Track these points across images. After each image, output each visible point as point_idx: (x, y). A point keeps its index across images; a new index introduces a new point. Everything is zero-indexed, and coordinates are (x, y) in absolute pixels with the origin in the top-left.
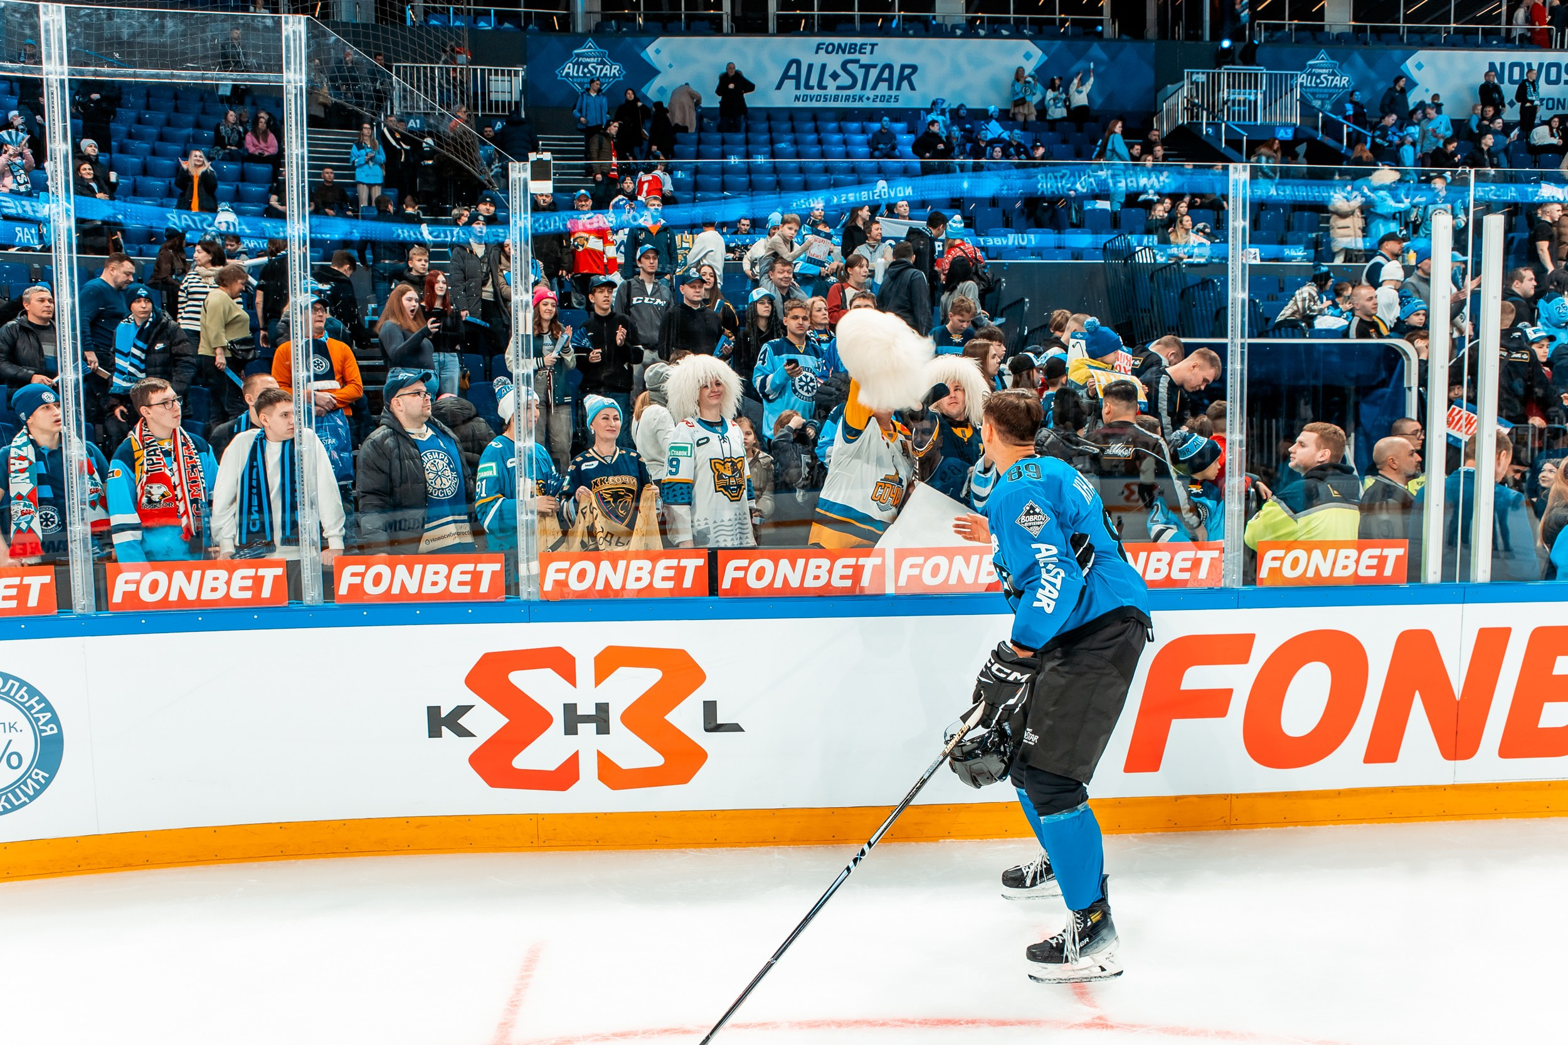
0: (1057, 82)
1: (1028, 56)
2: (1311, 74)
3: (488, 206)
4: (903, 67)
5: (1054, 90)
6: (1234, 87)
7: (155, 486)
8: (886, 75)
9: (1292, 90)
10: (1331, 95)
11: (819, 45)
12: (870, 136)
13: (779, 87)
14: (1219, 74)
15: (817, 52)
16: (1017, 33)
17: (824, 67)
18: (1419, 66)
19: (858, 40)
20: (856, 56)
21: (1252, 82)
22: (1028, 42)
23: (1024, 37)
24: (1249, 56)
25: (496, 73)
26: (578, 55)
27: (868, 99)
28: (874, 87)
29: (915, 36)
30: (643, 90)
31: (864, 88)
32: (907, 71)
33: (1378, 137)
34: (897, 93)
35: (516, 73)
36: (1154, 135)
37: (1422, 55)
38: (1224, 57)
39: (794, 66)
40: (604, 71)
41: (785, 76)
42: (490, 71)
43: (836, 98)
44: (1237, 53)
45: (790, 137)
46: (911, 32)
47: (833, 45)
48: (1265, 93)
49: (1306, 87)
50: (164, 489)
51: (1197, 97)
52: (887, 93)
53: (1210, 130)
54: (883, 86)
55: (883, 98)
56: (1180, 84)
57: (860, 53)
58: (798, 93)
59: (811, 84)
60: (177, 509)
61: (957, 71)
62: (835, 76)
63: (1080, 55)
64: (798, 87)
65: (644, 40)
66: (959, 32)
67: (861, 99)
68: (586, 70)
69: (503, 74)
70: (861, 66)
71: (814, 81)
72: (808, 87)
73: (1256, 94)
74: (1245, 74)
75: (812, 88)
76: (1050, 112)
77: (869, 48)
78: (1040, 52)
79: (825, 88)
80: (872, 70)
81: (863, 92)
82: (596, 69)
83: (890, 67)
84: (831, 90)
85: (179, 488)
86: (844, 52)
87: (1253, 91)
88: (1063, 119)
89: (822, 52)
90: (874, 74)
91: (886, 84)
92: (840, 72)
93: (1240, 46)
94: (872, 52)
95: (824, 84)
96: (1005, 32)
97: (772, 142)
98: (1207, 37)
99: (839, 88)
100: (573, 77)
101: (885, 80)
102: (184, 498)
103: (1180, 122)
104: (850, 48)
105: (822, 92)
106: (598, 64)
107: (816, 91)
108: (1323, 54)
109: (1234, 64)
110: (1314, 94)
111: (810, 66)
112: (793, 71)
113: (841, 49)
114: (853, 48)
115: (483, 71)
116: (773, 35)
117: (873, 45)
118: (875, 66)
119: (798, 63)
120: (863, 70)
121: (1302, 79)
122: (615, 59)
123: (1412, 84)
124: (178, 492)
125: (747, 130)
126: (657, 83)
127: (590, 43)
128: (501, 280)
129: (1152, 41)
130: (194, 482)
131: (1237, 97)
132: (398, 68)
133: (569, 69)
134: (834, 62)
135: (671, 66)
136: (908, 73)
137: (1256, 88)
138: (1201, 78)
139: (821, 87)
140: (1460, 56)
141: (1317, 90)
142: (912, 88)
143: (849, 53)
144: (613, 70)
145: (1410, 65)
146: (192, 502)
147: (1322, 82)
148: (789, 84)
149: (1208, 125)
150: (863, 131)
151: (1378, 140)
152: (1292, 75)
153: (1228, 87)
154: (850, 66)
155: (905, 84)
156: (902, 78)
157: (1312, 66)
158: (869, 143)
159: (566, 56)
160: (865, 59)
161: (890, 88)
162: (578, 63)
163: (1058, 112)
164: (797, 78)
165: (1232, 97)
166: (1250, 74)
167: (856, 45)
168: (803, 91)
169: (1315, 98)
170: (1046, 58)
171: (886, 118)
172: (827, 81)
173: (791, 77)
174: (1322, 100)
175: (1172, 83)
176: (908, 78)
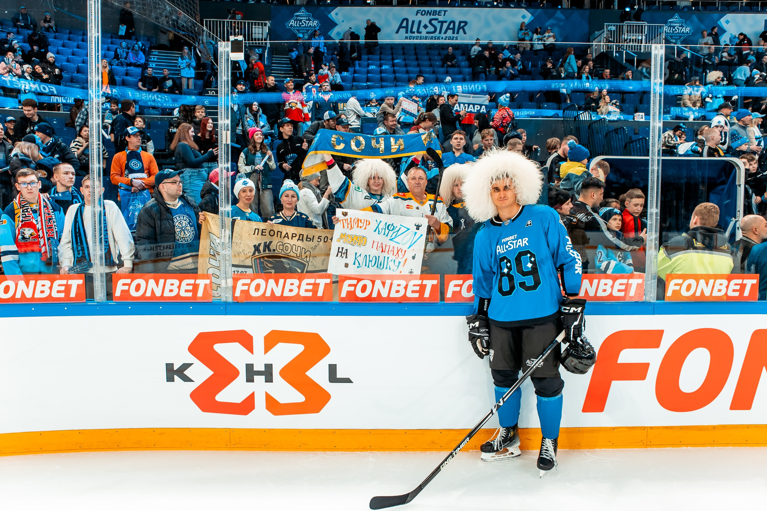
0: (539, 30)
1: (524, 17)
2: (670, 26)
3: (242, 86)
4: (460, 22)
5: (537, 34)
6: (630, 33)
7: (27, 229)
8: (451, 26)
9: (660, 34)
10: (681, 37)
11: (418, 11)
12: (443, 57)
13: (397, 32)
14: (623, 25)
15: (417, 15)
16: (518, 6)
17: (420, 22)
18: (727, 22)
19: (438, 9)
20: (437, 17)
21: (640, 30)
22: (524, 10)
23: (522, 7)
24: (637, 17)
25: (255, 25)
26: (297, 16)
27: (442, 38)
28: (445, 33)
29: (467, 6)
30: (329, 33)
31: (440, 33)
32: (462, 24)
33: (707, 59)
34: (457, 35)
35: (265, 25)
36: (589, 56)
37: (729, 16)
38: (625, 17)
39: (405, 22)
40: (310, 24)
41: (401, 27)
42: (252, 23)
43: (426, 38)
44: (632, 16)
45: (403, 57)
46: (464, 5)
47: (425, 11)
48: (646, 35)
49: (668, 33)
50: (32, 231)
51: (611, 37)
52: (452, 35)
53: (617, 55)
54: (450, 32)
55: (450, 38)
56: (602, 31)
57: (439, 15)
58: (407, 35)
59: (413, 30)
60: (38, 243)
61: (487, 24)
62: (425, 27)
63: (551, 16)
64: (407, 32)
65: (330, 8)
66: (489, 5)
67: (438, 38)
68: (301, 23)
69: (259, 25)
70: (439, 22)
71: (415, 29)
72: (412, 32)
73: (642, 36)
74: (636, 26)
75: (414, 33)
76: (535, 46)
77: (443, 13)
78: (530, 15)
79: (421, 33)
80: (444, 24)
81: (439, 35)
82: (306, 23)
83: (454, 22)
84: (424, 34)
85: (41, 231)
86: (430, 15)
87: (640, 34)
88: (541, 50)
89: (419, 15)
90: (445, 26)
91: (451, 31)
92: (428, 24)
93: (633, 12)
94: (444, 15)
95: (420, 31)
96: (512, 6)
97: (393, 59)
98: (616, 8)
99: (428, 33)
100: (294, 27)
101: (451, 29)
102: (43, 237)
103: (602, 51)
104: (434, 13)
105: (419, 35)
106: (307, 20)
107: (416, 34)
108: (677, 16)
109: (630, 21)
110: (671, 37)
111: (413, 22)
112: (404, 24)
113: (429, 13)
114: (435, 13)
115: (248, 23)
116: (395, 6)
117: (445, 11)
118: (446, 22)
119: (407, 20)
120: (440, 24)
121: (666, 28)
122: (315, 18)
123: (724, 31)
124: (40, 233)
125: (381, 54)
126: (336, 30)
127: (303, 10)
128: (246, 123)
129: (587, 9)
130: (50, 228)
131: (632, 38)
132: (206, 21)
133: (292, 22)
134: (425, 20)
135: (343, 21)
136: (463, 26)
137: (642, 33)
138: (613, 28)
139: (418, 32)
140: (749, 16)
141: (673, 34)
142: (465, 33)
143: (433, 15)
144: (314, 23)
145: (722, 22)
146: (48, 239)
147: (676, 31)
148: (403, 31)
149: (616, 52)
150: (439, 54)
151: (706, 60)
152: (661, 26)
153: (627, 32)
154: (433, 22)
155: (461, 31)
156: (459, 28)
157: (671, 22)
158: (442, 60)
159: (291, 16)
160: (441, 18)
161: (454, 33)
162: (297, 20)
163: (539, 46)
164: (406, 27)
165: (629, 38)
166: (639, 26)
167: (436, 11)
168: (409, 34)
169: (672, 39)
170: (533, 18)
171: (451, 48)
172: (422, 29)
173: (403, 27)
174: (676, 39)
175: (598, 31)
176: (463, 28)
